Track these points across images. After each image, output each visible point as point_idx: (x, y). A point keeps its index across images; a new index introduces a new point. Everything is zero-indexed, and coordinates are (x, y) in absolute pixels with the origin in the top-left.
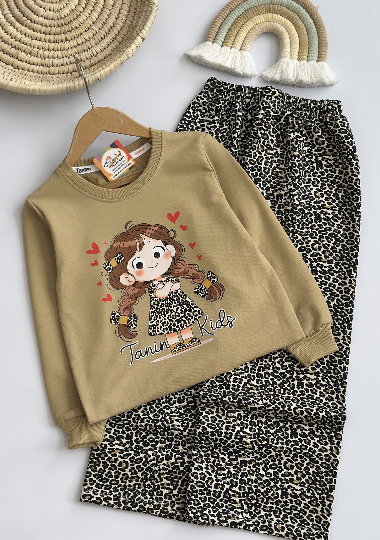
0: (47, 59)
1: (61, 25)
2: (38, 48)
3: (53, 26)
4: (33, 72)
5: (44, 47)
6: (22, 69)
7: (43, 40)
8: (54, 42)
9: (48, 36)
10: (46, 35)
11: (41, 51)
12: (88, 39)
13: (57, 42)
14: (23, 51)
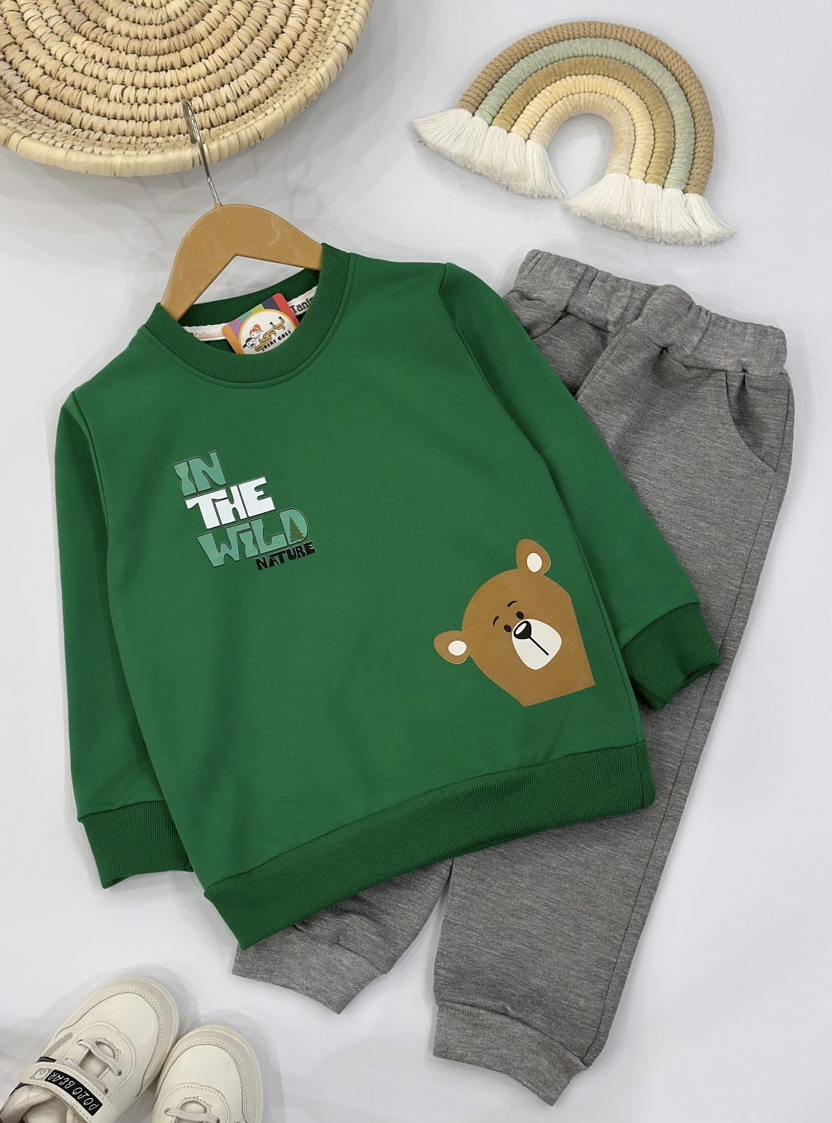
0: (143, 105)
1: (168, 34)
2: (123, 84)
3: (150, 36)
4: (113, 133)
5: (135, 82)
6: (91, 129)
7: (132, 66)
8: (156, 71)
9: (143, 60)
10: (139, 56)
11: (130, 92)
12: (230, 59)
13: (162, 70)
14: (89, 90)
